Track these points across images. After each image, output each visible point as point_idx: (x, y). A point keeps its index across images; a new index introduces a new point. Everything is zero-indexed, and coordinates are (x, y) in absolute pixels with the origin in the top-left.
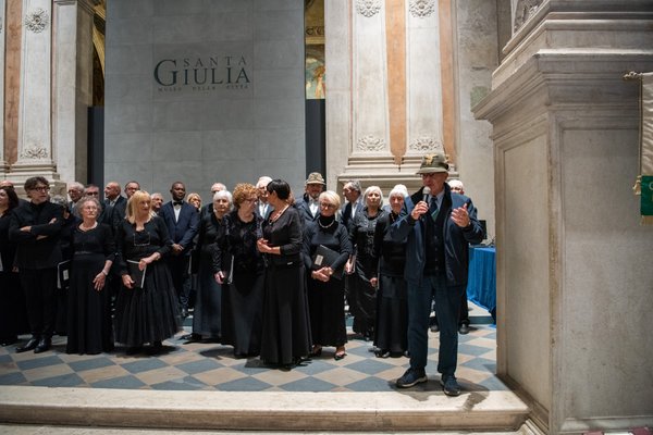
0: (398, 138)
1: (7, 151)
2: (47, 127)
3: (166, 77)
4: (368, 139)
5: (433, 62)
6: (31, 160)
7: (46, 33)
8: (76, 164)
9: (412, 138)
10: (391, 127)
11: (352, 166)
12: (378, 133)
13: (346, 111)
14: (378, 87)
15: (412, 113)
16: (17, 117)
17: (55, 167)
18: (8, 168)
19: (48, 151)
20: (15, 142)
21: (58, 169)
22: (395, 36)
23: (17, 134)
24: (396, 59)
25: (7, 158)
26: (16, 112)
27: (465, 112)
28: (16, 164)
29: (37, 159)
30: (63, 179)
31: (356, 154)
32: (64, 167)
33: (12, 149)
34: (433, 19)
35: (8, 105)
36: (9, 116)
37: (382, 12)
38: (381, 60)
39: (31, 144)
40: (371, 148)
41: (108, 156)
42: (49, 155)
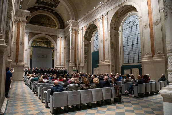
0: (60, 64)
2: (27, 61)
3: (39, 56)
4: (58, 64)
5: (63, 57)
7: (27, 51)
9: (61, 64)
11: (56, 66)
14: (59, 59)
15: (61, 62)
19: (27, 63)
21: (28, 65)
22: (60, 55)
24: (60, 57)
27: (66, 62)
34: (63, 54)
37: (59, 53)
38: (59, 57)
41: (32, 64)
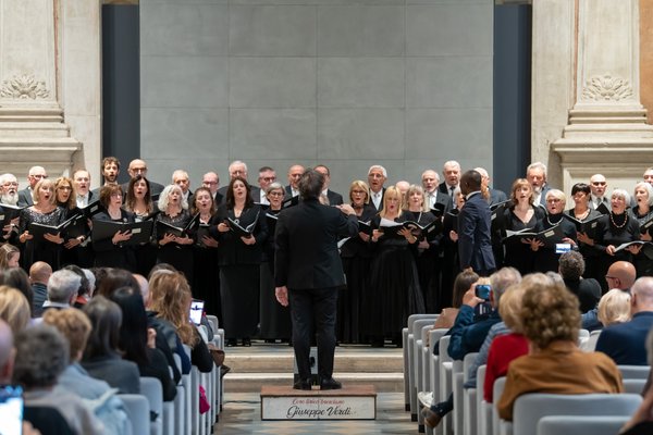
4: (603, 81)
6: (18, 101)
10: (643, 60)
11: (573, 126)
12: (621, 71)
13: (567, 32)
17: (62, 114)
19: (50, 86)
21: (66, 118)
29: (29, 100)
31: (580, 106)
32: (79, 115)
39: (16, 71)
40: (608, 95)
42: (53, 93)
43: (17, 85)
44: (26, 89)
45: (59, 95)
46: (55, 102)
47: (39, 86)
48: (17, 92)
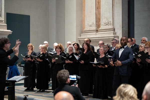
1: (97, 23)
2: (111, 11)
6: (106, 26)
8: (122, 27)
16: (100, 8)
17: (114, 29)
18: (97, 30)
19: (112, 22)
20: (100, 19)
21: (116, 30)
23: (100, 15)
25: (97, 26)
26: (100, 6)
28: (100, 29)
29: (108, 26)
30: (118, 35)
32: (118, 29)
33: (99, 22)
35: (97, 3)
36: (98, 8)
39: (105, 19)
42: (112, 24)
43: (105, 23)
44: (107, 24)
45: (114, 24)
46: (113, 26)
47: (110, 22)
48: (105, 24)
